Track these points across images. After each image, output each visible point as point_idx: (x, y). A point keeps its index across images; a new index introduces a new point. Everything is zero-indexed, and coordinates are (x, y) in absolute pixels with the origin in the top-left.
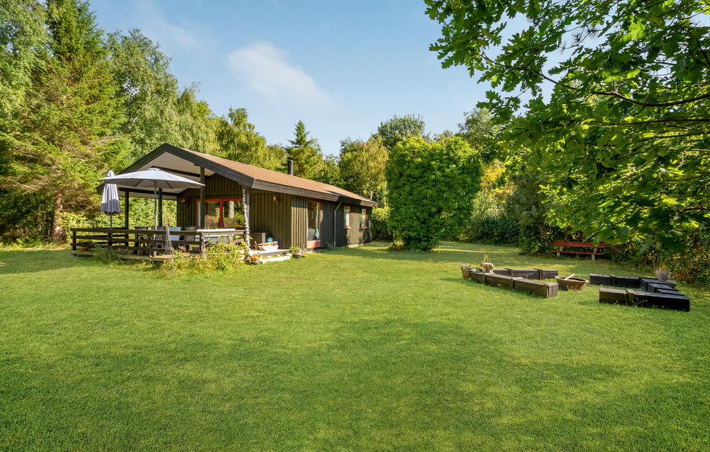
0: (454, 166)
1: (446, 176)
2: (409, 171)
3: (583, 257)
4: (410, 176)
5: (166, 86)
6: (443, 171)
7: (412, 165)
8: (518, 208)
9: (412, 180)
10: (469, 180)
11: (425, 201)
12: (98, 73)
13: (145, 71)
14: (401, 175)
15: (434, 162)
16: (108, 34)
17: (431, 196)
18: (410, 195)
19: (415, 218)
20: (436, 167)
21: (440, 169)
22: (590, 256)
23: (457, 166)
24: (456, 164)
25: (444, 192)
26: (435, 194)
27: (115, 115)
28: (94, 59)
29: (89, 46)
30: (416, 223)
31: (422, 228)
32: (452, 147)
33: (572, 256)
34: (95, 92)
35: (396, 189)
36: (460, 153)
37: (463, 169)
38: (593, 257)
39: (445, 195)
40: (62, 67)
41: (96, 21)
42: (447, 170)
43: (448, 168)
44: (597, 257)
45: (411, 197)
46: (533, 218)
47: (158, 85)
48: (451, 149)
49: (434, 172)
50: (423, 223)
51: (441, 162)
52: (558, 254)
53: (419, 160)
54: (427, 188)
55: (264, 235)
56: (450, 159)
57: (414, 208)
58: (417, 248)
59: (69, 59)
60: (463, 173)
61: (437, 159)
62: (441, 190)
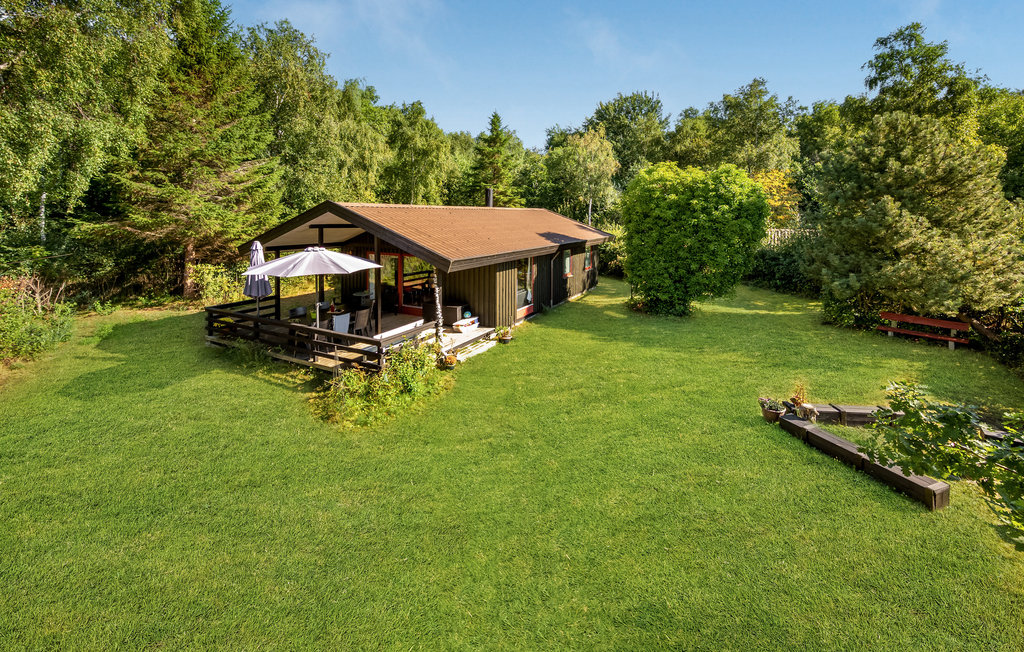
0: (726, 207)
1: (714, 221)
2: (657, 212)
3: (932, 342)
4: (659, 218)
5: (323, 91)
6: (709, 214)
7: (662, 204)
8: (827, 274)
9: (661, 223)
10: (749, 227)
11: (681, 253)
12: (236, 84)
13: (296, 76)
14: (646, 216)
15: (695, 201)
16: (249, 29)
17: (690, 248)
18: (659, 243)
19: (666, 275)
20: (698, 207)
21: (704, 210)
22: (945, 344)
23: (731, 206)
24: (728, 204)
25: (710, 242)
26: (698, 245)
27: (259, 137)
28: (230, 66)
29: (224, 52)
30: (668, 282)
31: (676, 289)
32: (723, 179)
33: (912, 338)
34: (232, 108)
35: (638, 233)
36: (735, 189)
37: (739, 210)
38: (951, 345)
39: (712, 247)
40: (190, 82)
41: (231, 17)
42: (716, 213)
43: (716, 209)
44: (958, 346)
45: (660, 247)
46: (852, 289)
47: (313, 90)
48: (720, 182)
49: (695, 214)
50: (680, 281)
51: (706, 200)
52: (890, 333)
53: (673, 197)
54: (685, 236)
55: (459, 309)
56: (720, 196)
57: (664, 262)
58: (668, 313)
59: (199, 73)
60: (737, 218)
61: (699, 196)
62: (705, 239)
